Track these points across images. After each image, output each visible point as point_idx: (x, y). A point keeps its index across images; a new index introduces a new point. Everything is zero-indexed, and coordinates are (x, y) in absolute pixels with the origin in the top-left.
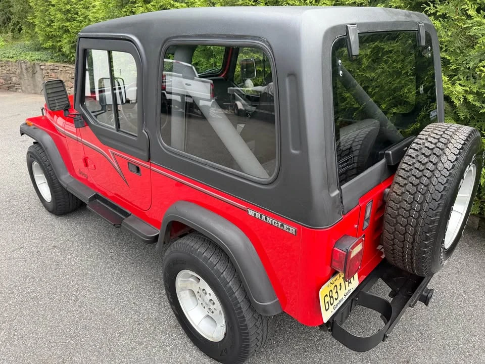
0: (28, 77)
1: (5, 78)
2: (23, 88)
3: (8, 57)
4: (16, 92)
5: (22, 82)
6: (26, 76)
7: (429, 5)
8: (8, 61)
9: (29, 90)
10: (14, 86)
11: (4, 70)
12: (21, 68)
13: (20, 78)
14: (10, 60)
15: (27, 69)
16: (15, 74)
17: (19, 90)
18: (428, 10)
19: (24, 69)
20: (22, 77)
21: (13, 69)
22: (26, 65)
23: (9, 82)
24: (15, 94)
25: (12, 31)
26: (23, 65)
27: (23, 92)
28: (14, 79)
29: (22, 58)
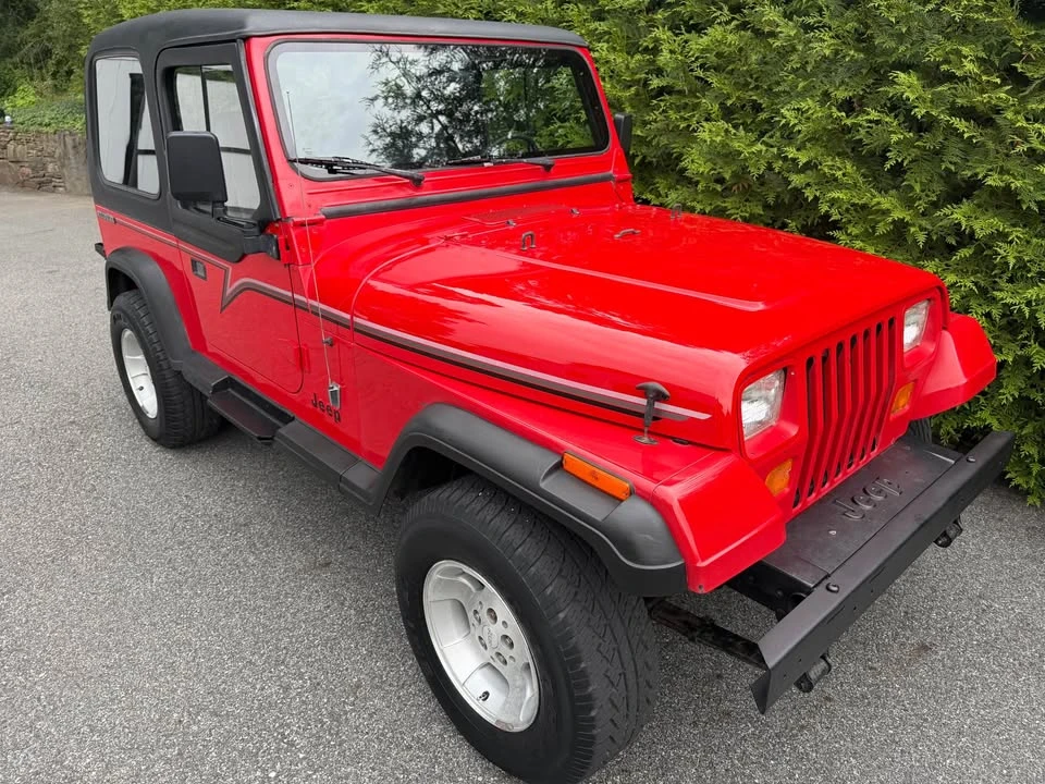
0: (77, 163)
1: (33, 164)
2: (67, 185)
3: (40, 124)
4: (53, 192)
5: (66, 174)
6: (73, 161)
7: (721, 9)
8: (38, 132)
9: (80, 188)
10: (51, 182)
11: (33, 149)
12: (65, 145)
13: (63, 166)
14: (45, 129)
15: (75, 147)
16: (53, 157)
17: (61, 189)
18: (717, 17)
19: (70, 147)
20: (66, 162)
21: (49, 147)
22: (74, 140)
23: (42, 173)
24: (53, 195)
25: (54, 75)
26: (69, 140)
27: (68, 192)
28: (50, 167)
29: (66, 126)
